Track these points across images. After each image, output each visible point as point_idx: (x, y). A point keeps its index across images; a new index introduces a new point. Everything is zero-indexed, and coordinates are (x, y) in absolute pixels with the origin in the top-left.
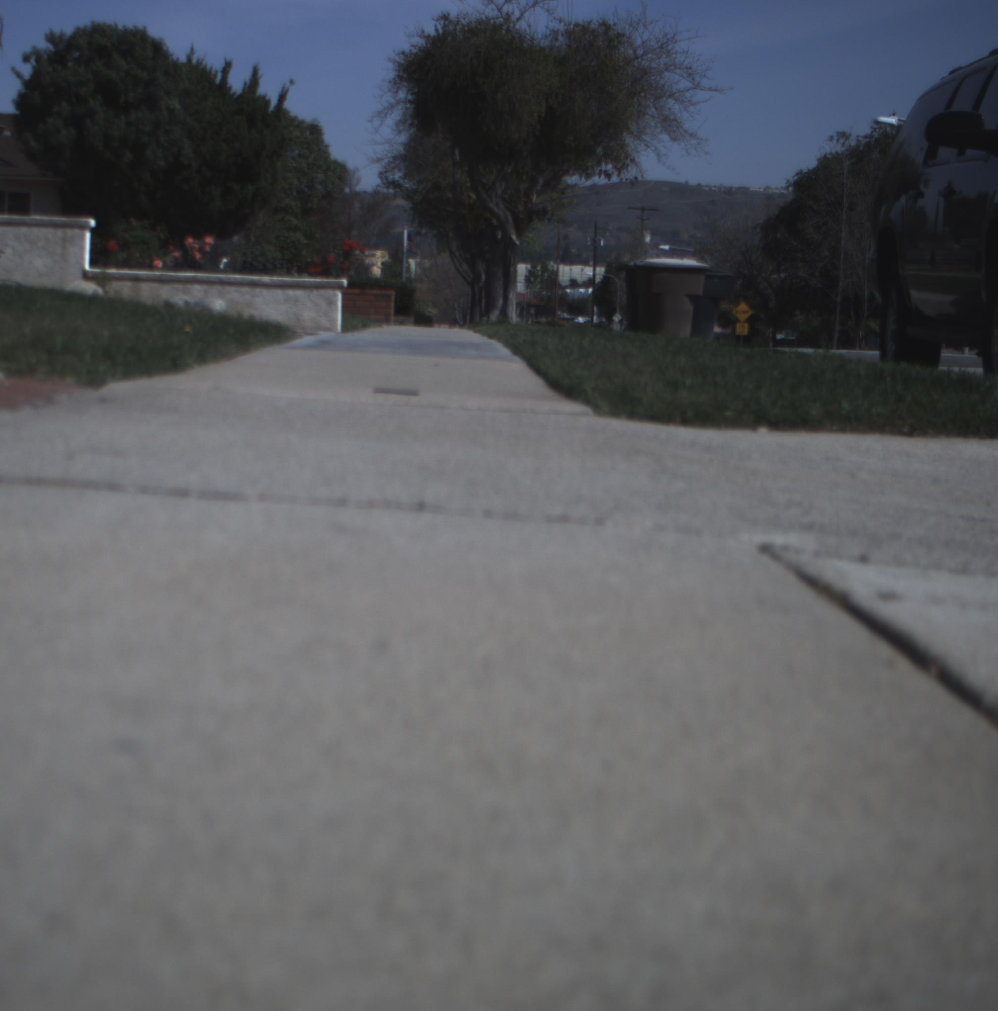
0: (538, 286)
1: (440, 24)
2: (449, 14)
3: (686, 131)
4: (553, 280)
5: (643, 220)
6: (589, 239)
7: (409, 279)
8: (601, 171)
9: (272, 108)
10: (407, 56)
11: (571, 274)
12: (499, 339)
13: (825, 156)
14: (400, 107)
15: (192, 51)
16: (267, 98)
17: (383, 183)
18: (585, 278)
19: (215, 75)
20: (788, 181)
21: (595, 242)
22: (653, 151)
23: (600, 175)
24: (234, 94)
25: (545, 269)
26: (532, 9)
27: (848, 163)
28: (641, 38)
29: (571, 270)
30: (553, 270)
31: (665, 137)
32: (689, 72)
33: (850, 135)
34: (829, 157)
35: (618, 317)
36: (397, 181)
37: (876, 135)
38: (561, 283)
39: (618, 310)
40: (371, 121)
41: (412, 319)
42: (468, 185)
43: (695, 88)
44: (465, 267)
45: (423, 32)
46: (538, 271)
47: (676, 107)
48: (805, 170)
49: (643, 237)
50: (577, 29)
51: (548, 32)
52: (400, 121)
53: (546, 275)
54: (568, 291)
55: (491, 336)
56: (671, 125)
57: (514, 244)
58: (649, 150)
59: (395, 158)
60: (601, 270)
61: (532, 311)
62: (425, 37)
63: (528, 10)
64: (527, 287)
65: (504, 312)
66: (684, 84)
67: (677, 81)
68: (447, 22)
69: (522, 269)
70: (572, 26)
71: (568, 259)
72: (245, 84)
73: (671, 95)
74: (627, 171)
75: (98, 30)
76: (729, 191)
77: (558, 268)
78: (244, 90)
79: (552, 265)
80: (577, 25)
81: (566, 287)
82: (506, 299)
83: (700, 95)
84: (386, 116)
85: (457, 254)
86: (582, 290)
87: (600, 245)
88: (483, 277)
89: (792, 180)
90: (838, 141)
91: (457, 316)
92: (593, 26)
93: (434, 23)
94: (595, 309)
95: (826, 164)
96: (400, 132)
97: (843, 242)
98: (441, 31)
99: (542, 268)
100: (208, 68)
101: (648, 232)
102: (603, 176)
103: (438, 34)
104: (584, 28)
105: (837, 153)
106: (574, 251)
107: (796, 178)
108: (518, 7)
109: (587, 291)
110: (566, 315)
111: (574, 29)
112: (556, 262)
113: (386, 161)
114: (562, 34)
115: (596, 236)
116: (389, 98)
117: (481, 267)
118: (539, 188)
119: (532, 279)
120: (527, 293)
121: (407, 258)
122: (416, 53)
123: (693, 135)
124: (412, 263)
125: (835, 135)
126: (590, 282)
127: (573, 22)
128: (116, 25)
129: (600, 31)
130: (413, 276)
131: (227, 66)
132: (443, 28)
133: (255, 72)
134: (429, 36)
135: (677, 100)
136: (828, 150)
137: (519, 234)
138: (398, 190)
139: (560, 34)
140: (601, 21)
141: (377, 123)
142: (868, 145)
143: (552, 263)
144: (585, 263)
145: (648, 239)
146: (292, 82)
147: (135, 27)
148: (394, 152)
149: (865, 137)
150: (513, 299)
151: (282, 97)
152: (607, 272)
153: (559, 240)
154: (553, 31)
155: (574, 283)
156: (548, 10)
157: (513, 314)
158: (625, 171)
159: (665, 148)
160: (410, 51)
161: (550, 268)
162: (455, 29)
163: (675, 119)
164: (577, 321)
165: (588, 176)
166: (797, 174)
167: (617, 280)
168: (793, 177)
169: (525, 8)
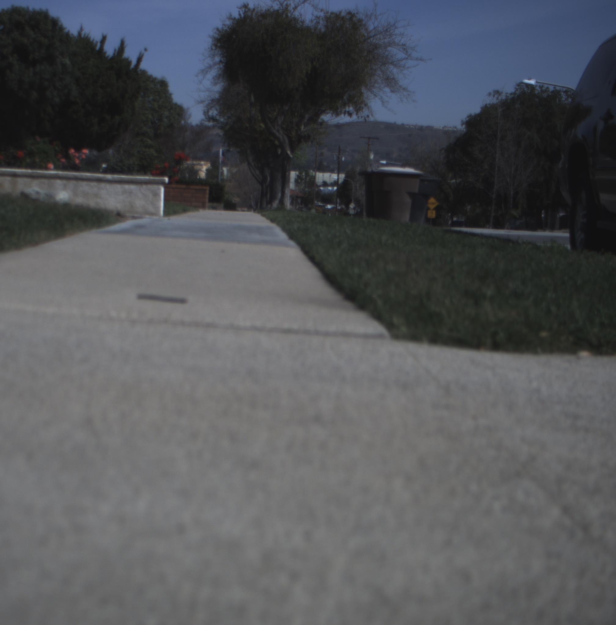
0: (303, 185)
1: (242, 11)
2: (248, 4)
3: (400, 86)
4: (312, 182)
5: (369, 145)
6: (335, 157)
7: (223, 180)
8: (345, 111)
9: (132, 66)
10: (220, 32)
11: (323, 178)
12: (278, 224)
13: (486, 105)
14: (216, 67)
15: (82, 29)
16: (129, 59)
17: (206, 118)
18: (332, 181)
19: (96, 45)
20: (462, 121)
21: (339, 158)
22: (379, 99)
23: (345, 114)
24: (108, 56)
25: (307, 174)
26: (303, 4)
27: (500, 110)
28: (373, 24)
29: (323, 175)
30: (312, 176)
31: (387, 90)
32: (404, 48)
33: (502, 92)
34: (488, 106)
35: (353, 206)
36: (215, 117)
37: (518, 92)
38: (317, 183)
39: (353, 201)
40: (197, 76)
41: (222, 205)
42: (260, 118)
43: (407, 59)
44: (258, 172)
45: (231, 15)
46: (303, 176)
47: (395, 70)
48: (473, 114)
49: (369, 155)
50: (332, 16)
51: (314, 18)
52: (216, 76)
53: (308, 178)
54: (322, 188)
55: (272, 221)
56: (391, 82)
57: (289, 157)
58: (377, 98)
59: (213, 100)
60: (342, 176)
61: (299, 201)
62: (232, 19)
63: (300, 5)
64: (296, 186)
65: (282, 202)
66: (401, 55)
67: (397, 53)
68: (247, 10)
69: (293, 174)
70: (329, 14)
71: (322, 169)
72: (115, 50)
73: (392, 63)
74: (362, 112)
75: (15, 11)
76: (421, 128)
77: (315, 175)
78: (114, 54)
79: (312, 172)
80: (332, 13)
81: (320, 186)
82: (283, 193)
83: (410, 63)
84: (207, 73)
85: (253, 164)
86: (330, 188)
87: (342, 160)
88: (269, 179)
89: (464, 120)
90: (494, 96)
91: (252, 204)
92: (343, 14)
93: (238, 10)
94: (338, 200)
95: (487, 111)
96: (215, 84)
97: (497, 160)
98: (242, 15)
99: (305, 174)
100: (91, 39)
101: (372, 152)
102: (347, 115)
103: (241, 17)
104: (337, 16)
105: (493, 104)
106: (325, 164)
107: (467, 119)
108: (294, 3)
109: (333, 189)
110: (320, 204)
111: (330, 16)
112: (314, 170)
113: (207, 102)
114: (323, 19)
115: (339, 154)
116: (209, 61)
117: (267, 172)
118: (306, 121)
119: (299, 181)
120: (296, 190)
121: (222, 167)
122: (226, 30)
123: (404, 89)
124: (225, 170)
125: (492, 92)
126: (335, 183)
127: (330, 12)
128: (28, 8)
129: (348, 17)
130: (225, 178)
131: (104, 39)
132: (244, 13)
133: (122, 43)
134: (235, 18)
135: (395, 66)
136: (488, 102)
137: (292, 151)
138: (215, 123)
139: (321, 19)
140: (348, 11)
141: (201, 77)
142: (513, 99)
143: (311, 171)
144: (332, 171)
145: (372, 157)
146: (146, 50)
147: (41, 9)
148: (212, 97)
149: (511, 94)
150: (288, 193)
151: (139, 60)
152: (346, 177)
153: (316, 156)
154: (316, 17)
155: (325, 184)
156: (313, 6)
157: (288, 202)
158: (361, 112)
159: (387, 97)
160: (222, 28)
161: (311, 174)
162: (252, 14)
163: (394, 79)
164: (326, 207)
165: (337, 115)
166: (468, 117)
167: (352, 183)
168: (466, 118)
169: (298, 4)
